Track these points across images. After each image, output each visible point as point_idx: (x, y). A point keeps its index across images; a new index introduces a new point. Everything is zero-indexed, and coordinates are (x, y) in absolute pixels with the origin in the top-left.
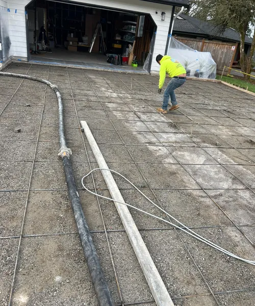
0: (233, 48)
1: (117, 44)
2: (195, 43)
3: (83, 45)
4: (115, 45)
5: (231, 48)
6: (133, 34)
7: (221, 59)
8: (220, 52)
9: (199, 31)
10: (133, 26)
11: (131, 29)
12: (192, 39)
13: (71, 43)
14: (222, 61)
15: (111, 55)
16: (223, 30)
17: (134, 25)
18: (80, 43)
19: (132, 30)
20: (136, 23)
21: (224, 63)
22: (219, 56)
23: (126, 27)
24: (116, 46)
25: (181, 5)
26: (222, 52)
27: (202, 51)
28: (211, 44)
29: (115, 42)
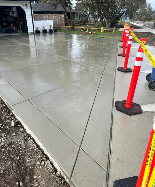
0: (63, 16)
2: (45, 17)
4: (3, 23)
5: (62, 16)
6: (12, 16)
7: (59, 22)
8: (58, 19)
9: (44, 10)
10: (10, 12)
12: (43, 14)
14: (60, 23)
16: (56, 7)
19: (11, 14)
20: (11, 10)
21: (61, 24)
23: (7, 13)
25: (33, 1)
26: (59, 19)
28: (52, 16)
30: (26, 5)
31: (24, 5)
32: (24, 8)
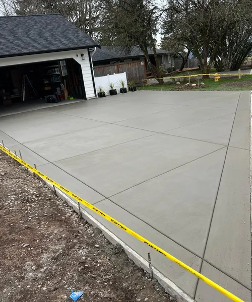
0: (142, 63)
1: (46, 87)
2: (111, 68)
3: (15, 97)
5: (140, 64)
6: (58, 75)
7: (136, 74)
8: (133, 69)
9: (110, 57)
10: (56, 69)
11: (55, 72)
12: (108, 65)
13: (5, 98)
14: (138, 76)
15: (48, 96)
16: (129, 51)
17: (57, 67)
18: (12, 96)
20: (58, 66)
21: (140, 76)
22: (134, 72)
23: (52, 72)
24: (46, 89)
25: (93, 47)
26: (135, 69)
27: (118, 73)
28: (124, 65)
29: (45, 85)
30: (82, 55)
31: (79, 55)
32: (78, 60)
